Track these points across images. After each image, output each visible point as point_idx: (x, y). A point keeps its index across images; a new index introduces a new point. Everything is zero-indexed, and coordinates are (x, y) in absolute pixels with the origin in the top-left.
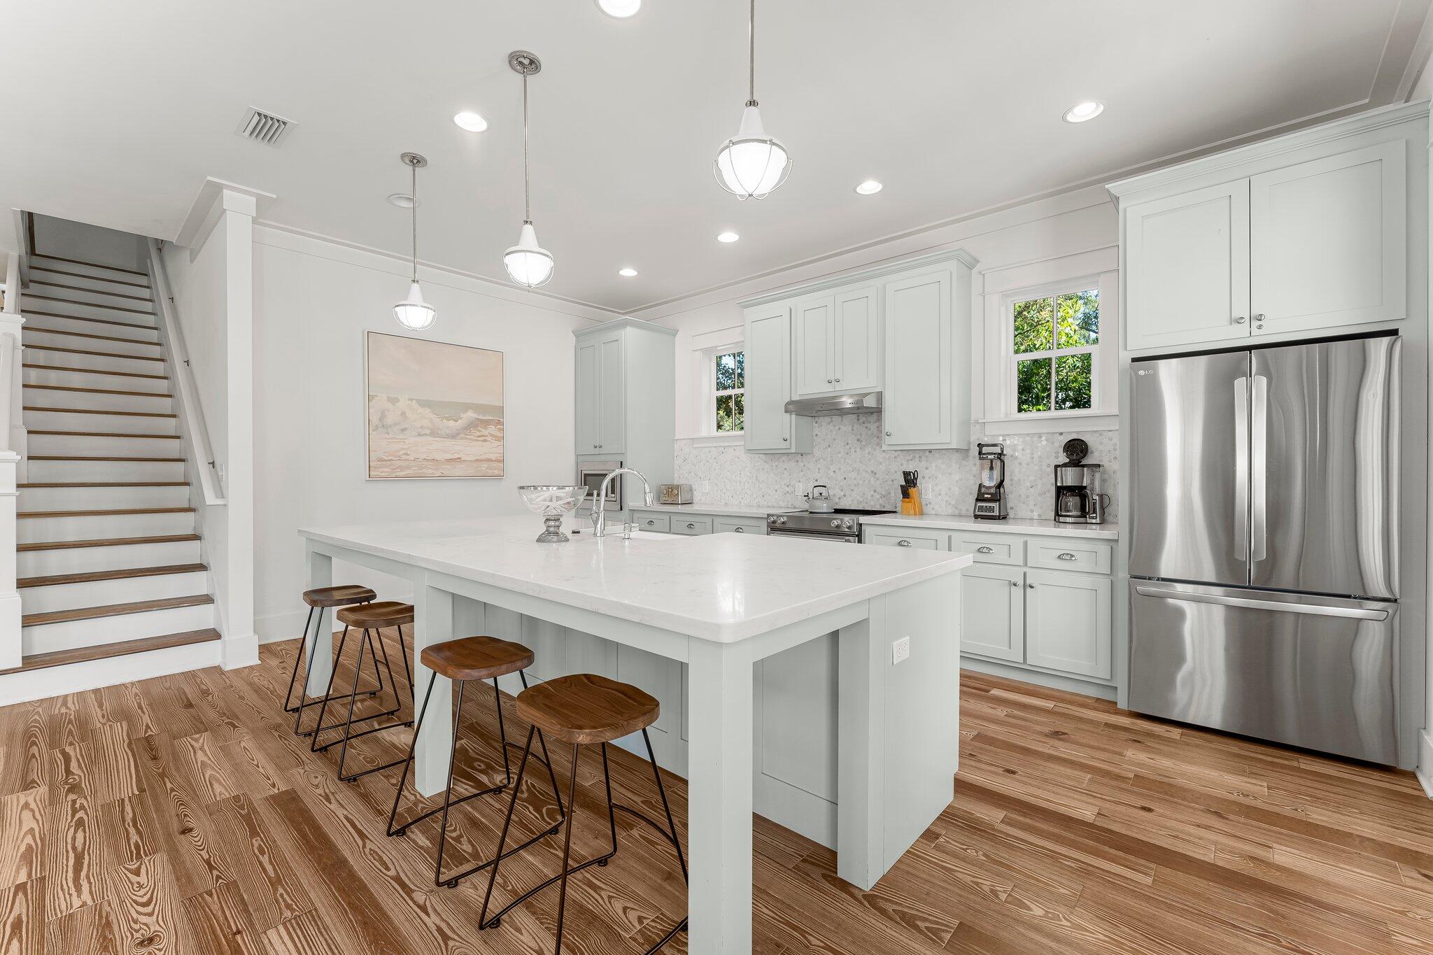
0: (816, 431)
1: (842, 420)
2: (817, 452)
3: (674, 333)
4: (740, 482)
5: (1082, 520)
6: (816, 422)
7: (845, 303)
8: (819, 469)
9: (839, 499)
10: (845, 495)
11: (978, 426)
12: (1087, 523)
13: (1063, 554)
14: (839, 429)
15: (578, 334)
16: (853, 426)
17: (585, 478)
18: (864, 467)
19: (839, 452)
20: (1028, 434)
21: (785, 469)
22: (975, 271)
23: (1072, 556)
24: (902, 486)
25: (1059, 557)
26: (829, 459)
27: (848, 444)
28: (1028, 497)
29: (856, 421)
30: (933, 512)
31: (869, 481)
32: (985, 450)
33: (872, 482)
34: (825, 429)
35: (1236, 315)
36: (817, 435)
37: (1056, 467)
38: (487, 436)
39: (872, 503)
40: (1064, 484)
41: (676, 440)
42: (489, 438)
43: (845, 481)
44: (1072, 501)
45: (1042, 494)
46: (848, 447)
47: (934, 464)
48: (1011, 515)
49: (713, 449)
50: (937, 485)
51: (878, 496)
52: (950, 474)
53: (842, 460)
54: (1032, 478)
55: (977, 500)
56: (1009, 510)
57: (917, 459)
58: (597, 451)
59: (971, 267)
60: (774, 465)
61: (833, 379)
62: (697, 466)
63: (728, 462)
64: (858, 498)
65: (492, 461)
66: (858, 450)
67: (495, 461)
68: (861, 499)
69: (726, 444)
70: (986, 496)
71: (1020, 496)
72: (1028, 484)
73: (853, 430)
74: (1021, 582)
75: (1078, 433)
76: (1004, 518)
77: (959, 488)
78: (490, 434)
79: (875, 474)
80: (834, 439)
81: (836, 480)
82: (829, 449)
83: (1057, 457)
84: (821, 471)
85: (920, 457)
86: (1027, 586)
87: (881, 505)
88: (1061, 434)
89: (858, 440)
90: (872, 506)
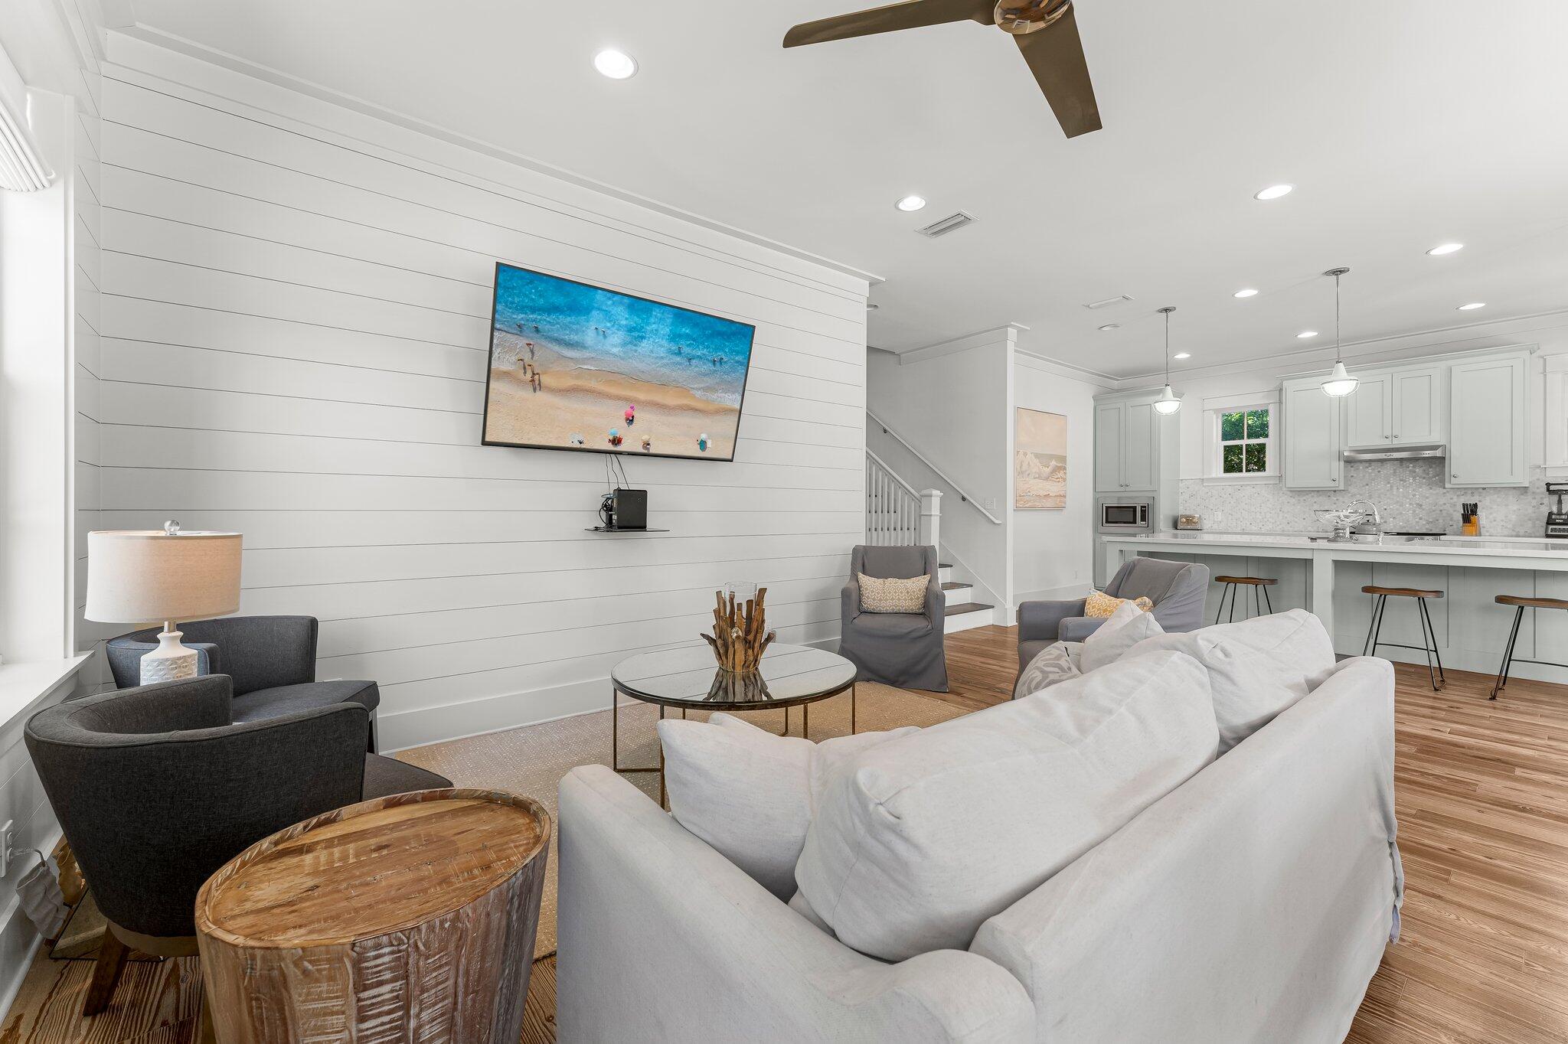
6: (1352, 467)
7: (1404, 379)
11: (1538, 471)
15: (1095, 398)
17: (1106, 509)
22: (1534, 356)
24: (1461, 515)
30: (1490, 531)
32: (1553, 488)
34: (1361, 473)
39: (1417, 528)
41: (1182, 480)
43: (1385, 512)
47: (1497, 499)
49: (1227, 486)
50: (1492, 513)
55: (1549, 524)
57: (1476, 495)
58: (1122, 489)
60: (1302, 499)
61: (1390, 435)
62: (1208, 500)
63: (1247, 497)
69: (1242, 483)
70: (1558, 521)
77: (1529, 515)
85: (1480, 493)
87: (1427, 529)
90: (1417, 530)
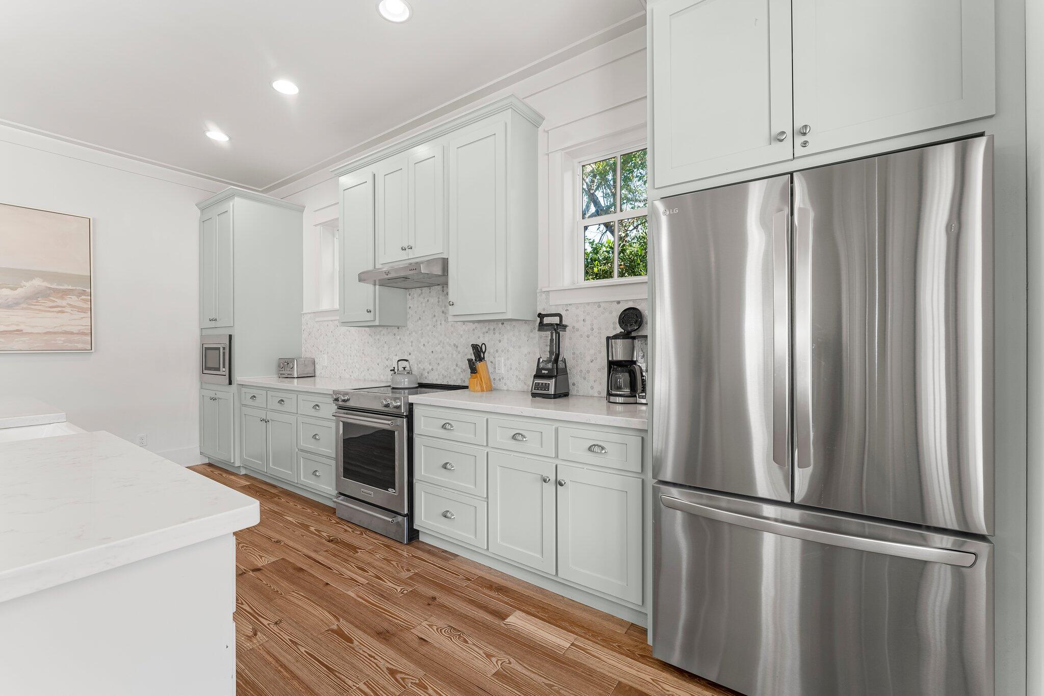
0: (410, 304)
1: (430, 292)
2: (410, 325)
3: (301, 209)
4: (351, 356)
5: (631, 400)
6: (410, 295)
7: (416, 165)
8: (412, 342)
9: (428, 373)
10: (432, 369)
11: (544, 295)
12: (636, 403)
13: (595, 445)
14: (428, 300)
15: (204, 208)
16: (439, 298)
17: (205, 351)
18: (448, 340)
19: (428, 325)
20: (588, 304)
21: (385, 342)
22: (540, 129)
23: (603, 448)
24: (470, 361)
25: (590, 449)
26: (420, 332)
27: (435, 316)
28: (588, 372)
29: (441, 292)
30: (505, 388)
31: (452, 355)
32: (547, 320)
33: (454, 356)
34: (417, 302)
35: (775, 130)
36: (410, 308)
37: (608, 338)
38: (64, 307)
40: (614, 359)
41: (304, 314)
42: (68, 309)
43: (433, 355)
44: (623, 378)
45: (599, 370)
46: (434, 319)
47: (505, 337)
48: (573, 391)
49: (331, 322)
50: (508, 359)
51: (459, 371)
52: (520, 347)
53: (430, 333)
54: (592, 352)
55: (536, 377)
56: (571, 387)
57: (491, 332)
58: (213, 324)
59: (536, 125)
61: (406, 246)
62: (318, 340)
64: (443, 372)
65: (72, 333)
66: (443, 322)
67: (77, 334)
68: (445, 374)
70: (543, 372)
71: (581, 371)
72: (588, 359)
73: (438, 302)
74: (553, 478)
75: (634, 301)
76: (566, 395)
77: (528, 362)
78: (68, 304)
79: (457, 347)
80: (424, 312)
81: (426, 354)
82: (420, 322)
83: (615, 329)
84: (414, 344)
85: (494, 329)
86: (559, 483)
88: (619, 302)
89: (443, 312)
